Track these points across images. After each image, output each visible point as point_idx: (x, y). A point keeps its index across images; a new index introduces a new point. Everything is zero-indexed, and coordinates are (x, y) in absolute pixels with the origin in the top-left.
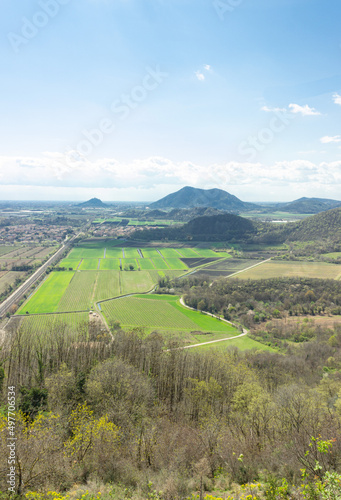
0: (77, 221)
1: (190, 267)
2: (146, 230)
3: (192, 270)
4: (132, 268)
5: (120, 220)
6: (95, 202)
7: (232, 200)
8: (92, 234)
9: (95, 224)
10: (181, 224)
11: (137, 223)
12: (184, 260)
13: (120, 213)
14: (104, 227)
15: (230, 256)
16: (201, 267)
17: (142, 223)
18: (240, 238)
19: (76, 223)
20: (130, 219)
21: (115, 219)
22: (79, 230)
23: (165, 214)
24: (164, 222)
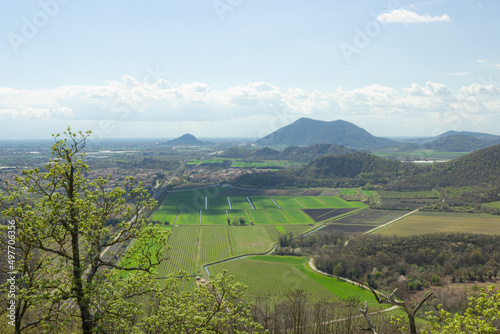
0: (168, 163)
1: (317, 220)
2: (255, 173)
3: (320, 225)
4: (242, 222)
5: (221, 160)
6: (188, 139)
7: (360, 134)
8: (189, 179)
9: (190, 167)
10: (299, 165)
11: (242, 165)
12: (307, 211)
13: (220, 153)
14: (202, 170)
15: (366, 206)
16: (330, 221)
17: (249, 165)
18: (376, 182)
19: (167, 165)
20: (233, 160)
21: (215, 160)
22: (171, 174)
23: (277, 152)
24: (277, 163)
